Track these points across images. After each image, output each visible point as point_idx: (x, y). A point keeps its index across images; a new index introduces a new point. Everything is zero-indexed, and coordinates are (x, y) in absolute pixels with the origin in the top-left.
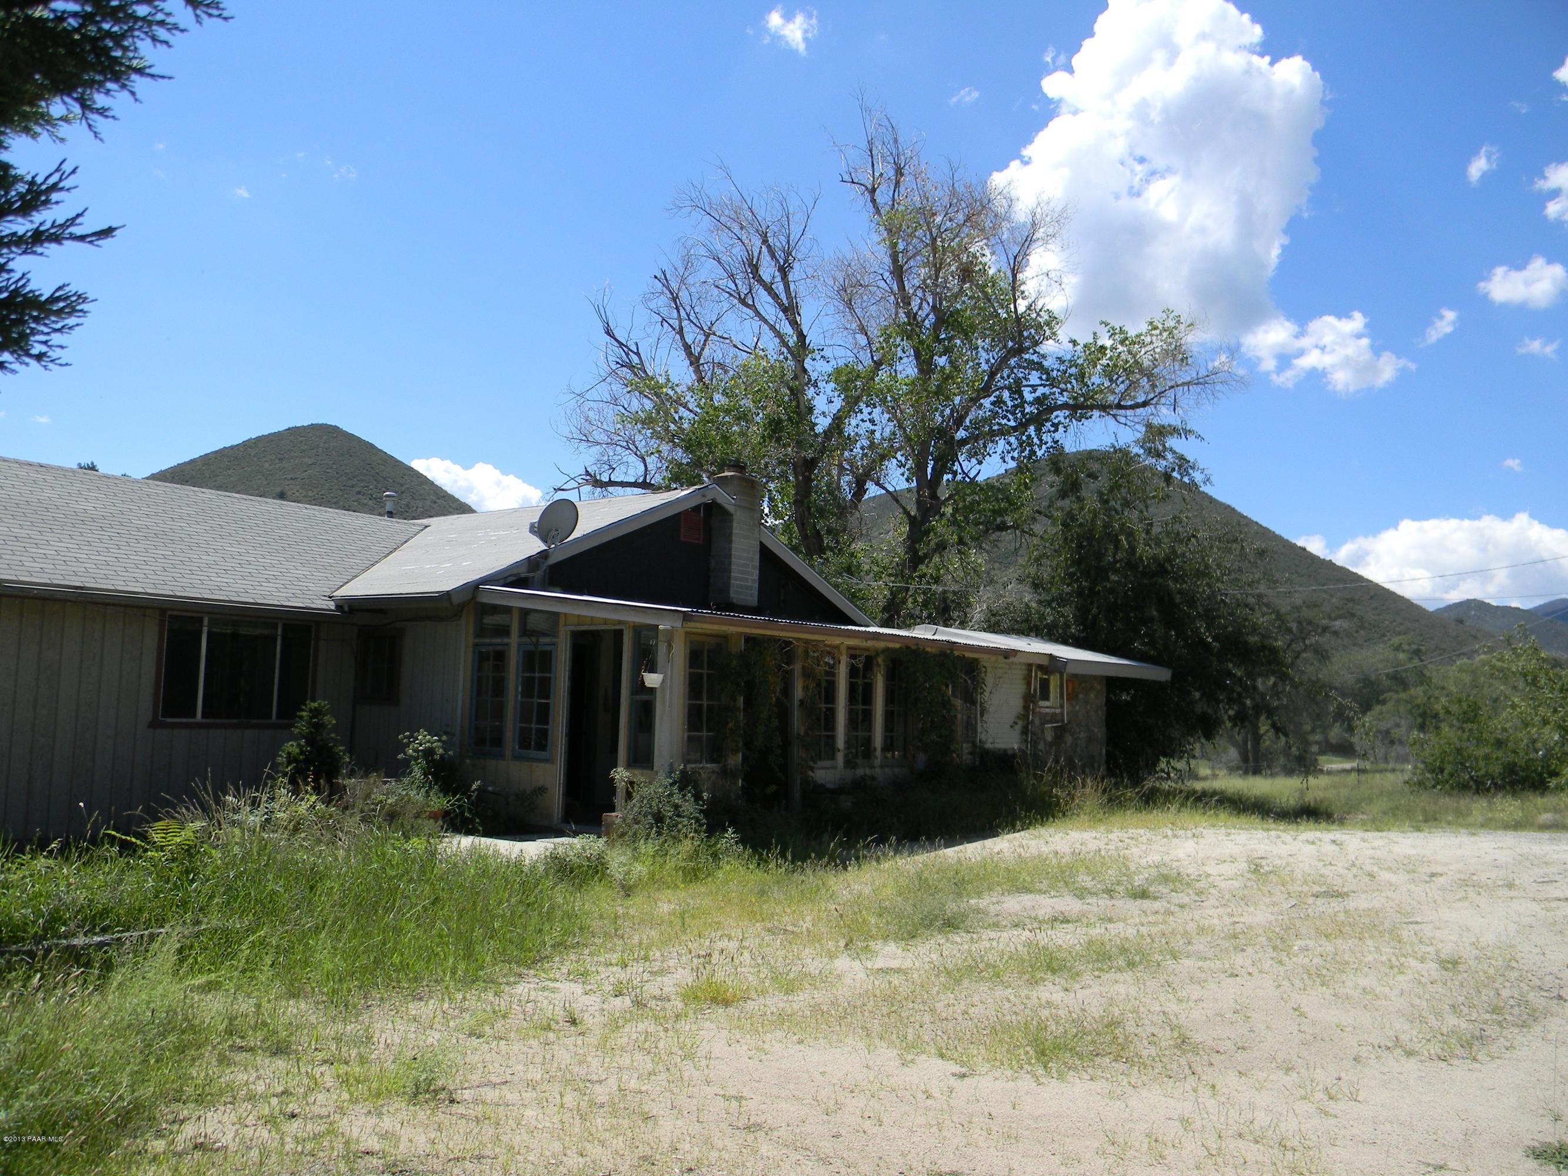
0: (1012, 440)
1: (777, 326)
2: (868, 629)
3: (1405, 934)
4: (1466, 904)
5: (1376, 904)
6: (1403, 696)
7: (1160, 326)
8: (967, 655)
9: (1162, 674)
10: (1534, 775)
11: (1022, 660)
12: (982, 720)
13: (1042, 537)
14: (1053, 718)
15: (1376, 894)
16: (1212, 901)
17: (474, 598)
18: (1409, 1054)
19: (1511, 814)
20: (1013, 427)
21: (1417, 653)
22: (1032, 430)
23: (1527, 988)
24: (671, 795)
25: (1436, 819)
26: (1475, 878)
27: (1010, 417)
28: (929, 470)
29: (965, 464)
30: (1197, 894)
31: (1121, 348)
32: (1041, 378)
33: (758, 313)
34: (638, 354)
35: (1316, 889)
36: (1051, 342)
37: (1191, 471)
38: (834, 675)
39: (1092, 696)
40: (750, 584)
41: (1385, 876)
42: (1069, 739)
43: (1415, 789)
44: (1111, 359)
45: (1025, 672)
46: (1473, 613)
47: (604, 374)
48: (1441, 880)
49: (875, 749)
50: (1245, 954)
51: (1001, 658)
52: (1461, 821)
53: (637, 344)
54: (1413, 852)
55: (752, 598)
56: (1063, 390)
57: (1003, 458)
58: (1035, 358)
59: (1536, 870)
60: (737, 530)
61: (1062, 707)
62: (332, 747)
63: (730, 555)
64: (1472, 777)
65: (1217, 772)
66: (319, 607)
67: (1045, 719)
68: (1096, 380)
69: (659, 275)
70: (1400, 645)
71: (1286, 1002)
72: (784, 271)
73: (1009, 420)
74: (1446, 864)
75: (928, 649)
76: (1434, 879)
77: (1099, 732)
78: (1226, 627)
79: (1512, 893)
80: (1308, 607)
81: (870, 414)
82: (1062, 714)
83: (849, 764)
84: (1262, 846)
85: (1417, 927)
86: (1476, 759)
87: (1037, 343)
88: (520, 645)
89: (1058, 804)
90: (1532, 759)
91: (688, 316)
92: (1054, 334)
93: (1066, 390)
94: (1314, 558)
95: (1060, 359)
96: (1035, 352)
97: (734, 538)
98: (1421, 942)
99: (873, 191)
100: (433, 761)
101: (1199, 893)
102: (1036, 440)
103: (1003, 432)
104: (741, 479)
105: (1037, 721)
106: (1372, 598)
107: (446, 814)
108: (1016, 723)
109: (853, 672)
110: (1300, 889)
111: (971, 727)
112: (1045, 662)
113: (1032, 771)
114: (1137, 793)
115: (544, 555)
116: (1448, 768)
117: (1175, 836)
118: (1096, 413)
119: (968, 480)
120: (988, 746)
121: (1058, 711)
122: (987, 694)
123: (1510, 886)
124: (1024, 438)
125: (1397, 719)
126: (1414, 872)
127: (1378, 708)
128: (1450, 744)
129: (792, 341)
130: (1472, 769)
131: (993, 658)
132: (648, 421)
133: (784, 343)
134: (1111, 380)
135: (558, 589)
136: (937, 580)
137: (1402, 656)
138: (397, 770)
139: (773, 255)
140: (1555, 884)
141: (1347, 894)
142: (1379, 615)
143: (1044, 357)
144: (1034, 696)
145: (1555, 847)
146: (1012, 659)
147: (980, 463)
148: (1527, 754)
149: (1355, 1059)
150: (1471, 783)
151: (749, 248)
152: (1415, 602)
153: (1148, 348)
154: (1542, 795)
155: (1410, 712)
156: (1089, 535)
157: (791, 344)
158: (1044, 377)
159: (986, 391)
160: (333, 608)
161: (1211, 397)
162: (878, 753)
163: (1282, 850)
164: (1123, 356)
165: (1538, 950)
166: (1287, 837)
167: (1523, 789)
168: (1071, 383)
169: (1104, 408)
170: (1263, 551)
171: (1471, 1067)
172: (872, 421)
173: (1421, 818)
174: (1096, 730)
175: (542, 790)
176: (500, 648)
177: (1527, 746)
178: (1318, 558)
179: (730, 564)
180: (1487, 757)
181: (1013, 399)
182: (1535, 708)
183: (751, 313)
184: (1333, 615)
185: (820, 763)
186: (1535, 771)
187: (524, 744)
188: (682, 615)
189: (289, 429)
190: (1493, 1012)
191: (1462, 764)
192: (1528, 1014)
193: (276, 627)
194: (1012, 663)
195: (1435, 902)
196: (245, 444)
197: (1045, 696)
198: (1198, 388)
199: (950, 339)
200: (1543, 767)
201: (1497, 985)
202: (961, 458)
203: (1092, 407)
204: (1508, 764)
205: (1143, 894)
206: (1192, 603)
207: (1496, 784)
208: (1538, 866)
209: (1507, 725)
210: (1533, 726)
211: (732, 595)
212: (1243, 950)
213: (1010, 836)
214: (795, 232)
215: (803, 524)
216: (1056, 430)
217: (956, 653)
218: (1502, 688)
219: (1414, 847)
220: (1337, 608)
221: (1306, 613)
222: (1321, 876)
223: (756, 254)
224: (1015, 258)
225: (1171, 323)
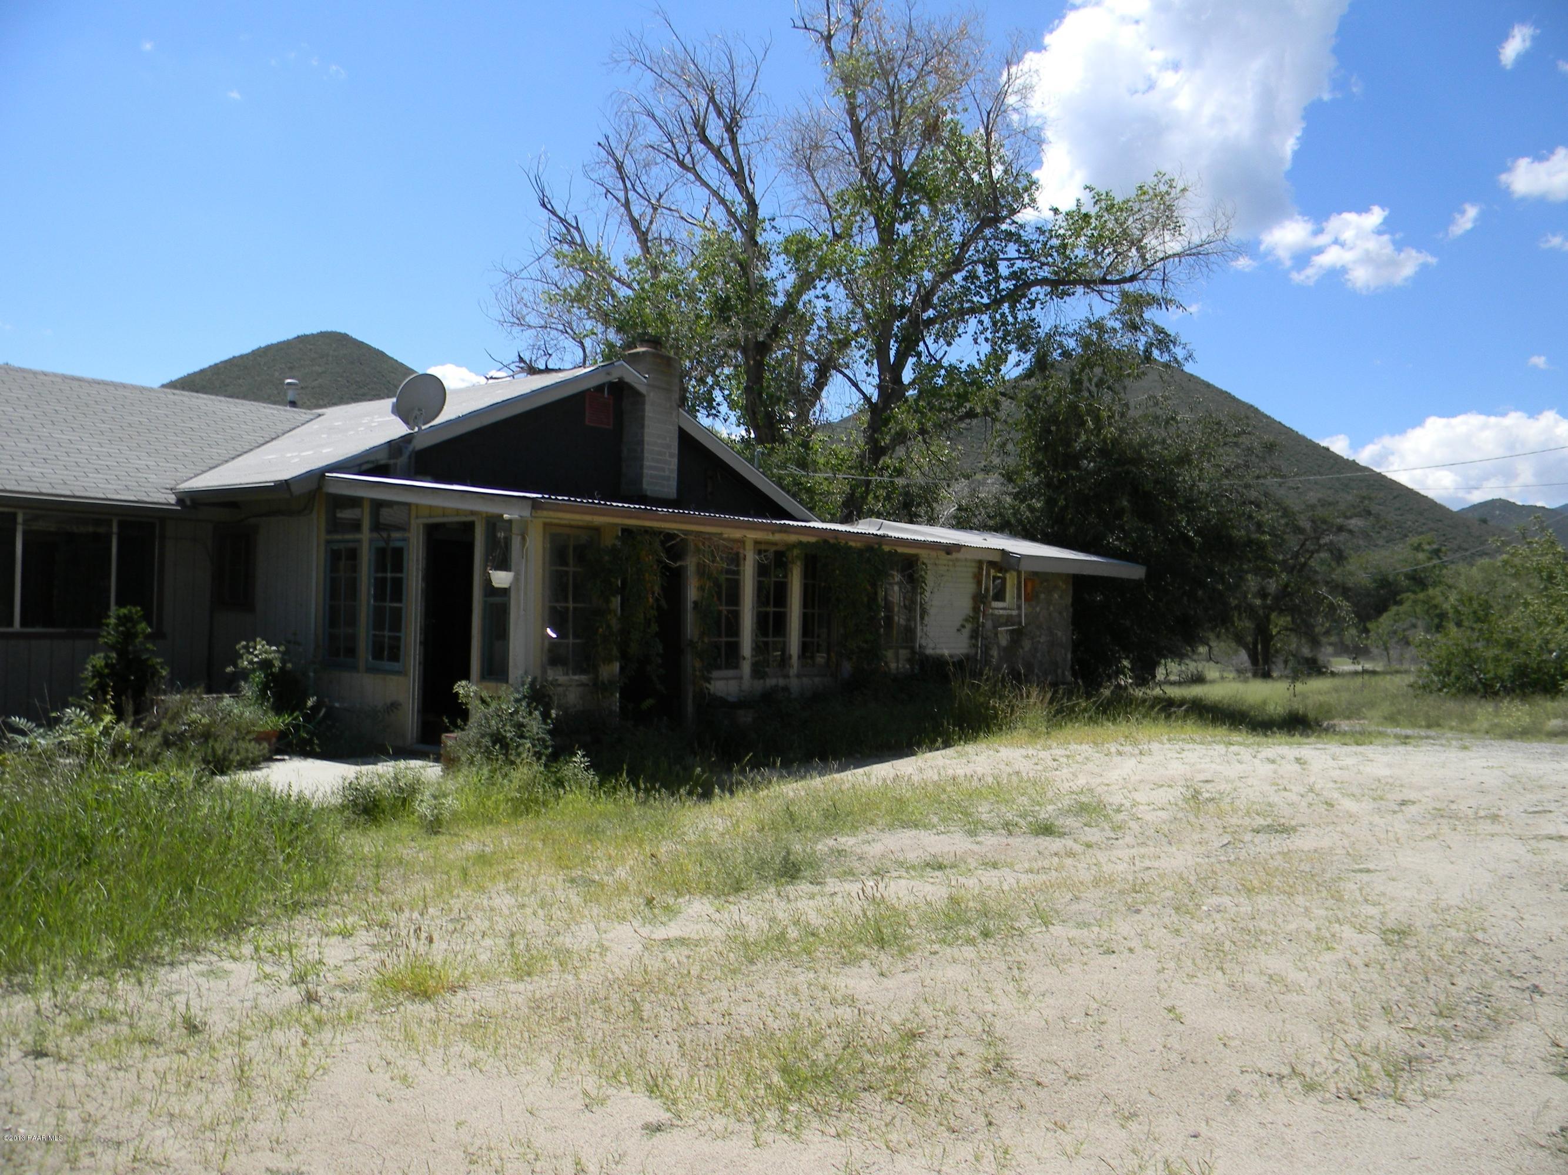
0: (985, 318)
1: (721, 193)
2: (808, 524)
3: (1350, 887)
4: (1433, 843)
5: (1326, 843)
6: (1421, 596)
7: (1151, 192)
8: (900, 550)
9: (1135, 572)
10: (1546, 677)
11: (969, 557)
12: (922, 623)
13: (1005, 422)
14: (1009, 620)
15: (1331, 828)
16: (1129, 839)
17: (319, 488)
18: (1310, 1088)
19: (1518, 719)
20: (986, 305)
21: (1437, 552)
22: (1006, 306)
23: (1492, 973)
24: (516, 712)
25: (1439, 725)
26: (1454, 806)
27: (983, 293)
28: (892, 353)
29: (933, 348)
30: (1113, 829)
31: (1106, 216)
32: (1019, 251)
33: (698, 177)
34: (577, 228)
35: (1261, 821)
36: (1029, 210)
37: (1172, 346)
38: (737, 573)
39: (1056, 596)
40: (667, 473)
41: (1349, 805)
42: (1027, 644)
43: (1419, 692)
44: (1095, 229)
45: (976, 570)
46: (1497, 512)
47: (541, 252)
48: (1411, 810)
49: (790, 657)
50: (1138, 917)
51: (942, 554)
52: (1466, 727)
53: (576, 218)
54: (1386, 772)
55: (670, 489)
56: (1043, 264)
57: (976, 341)
58: (1013, 229)
59: (1529, 796)
60: (649, 411)
61: (1019, 608)
62: (147, 659)
63: (643, 441)
64: (1480, 680)
65: (1225, 674)
66: (155, 500)
67: (998, 622)
68: (1079, 252)
69: (603, 142)
70: (1420, 545)
71: (1163, 997)
72: (731, 128)
73: (982, 297)
74: (1422, 789)
75: (852, 544)
76: (1403, 808)
77: (1064, 634)
78: (1209, 521)
79: (1497, 828)
80: (1322, 506)
81: (823, 289)
82: (1020, 616)
83: (758, 672)
84: (1213, 766)
85: (1365, 877)
86: (1485, 661)
87: (1013, 212)
88: (371, 541)
89: (996, 717)
90: (1545, 661)
91: (633, 186)
92: (1033, 200)
93: (1047, 264)
94: (1337, 459)
95: (1040, 230)
96: (1014, 222)
97: (647, 423)
98: (1366, 901)
99: (829, 38)
100: (272, 674)
101: (1117, 828)
102: (1010, 319)
103: (973, 310)
104: (653, 354)
105: (989, 624)
106: (1395, 498)
107: (282, 735)
108: (963, 626)
109: (762, 570)
110: (1239, 822)
111: (909, 633)
112: (997, 558)
113: (968, 680)
114: (1095, 703)
115: (406, 439)
116: (1456, 671)
117: (1120, 753)
118: (1080, 289)
119: (934, 362)
120: (929, 651)
121: (1015, 613)
122: (927, 594)
123: (1495, 818)
124: (998, 316)
125: (1414, 621)
126: (1382, 799)
127: (1394, 609)
128: (1457, 645)
129: (741, 208)
130: (1481, 671)
131: (934, 554)
132: (578, 299)
133: (732, 214)
134: (1096, 253)
135: (429, 478)
136: (899, 472)
137: (1421, 556)
138: (230, 685)
139: (720, 114)
140: (1548, 815)
141: (1294, 829)
142: (1402, 515)
143: (1022, 226)
144: (985, 596)
145: (1556, 766)
146: (955, 555)
147: (949, 344)
148: (1539, 655)
149: (1229, 1098)
150: (1479, 686)
151: (695, 108)
152: (1438, 501)
153: (1137, 216)
154: (1553, 699)
155: (1427, 612)
156: (1053, 419)
157: (739, 213)
158: (1022, 250)
159: (957, 264)
160: (173, 501)
161: (1204, 269)
162: (795, 660)
163: (1233, 770)
164: (1110, 225)
165: (1512, 914)
166: (1245, 753)
167: (1533, 693)
168: (1051, 256)
169: (1088, 283)
170: (1271, 445)
171: (1391, 1113)
172: (826, 297)
173: (1423, 723)
174: (1059, 634)
175: (394, 706)
176: (351, 545)
177: (1540, 646)
178: (1342, 458)
179: (642, 451)
180: (1497, 659)
181: (987, 274)
182: (1549, 606)
183: (691, 177)
184: (1348, 514)
185: (716, 674)
186: (1548, 673)
187: (378, 654)
188: (530, 502)
189: (298, 337)
190: (1441, 1014)
191: (1470, 666)
192: (1489, 1018)
193: (109, 523)
194: (957, 560)
195: (1397, 840)
196: (253, 352)
197: (1000, 596)
198: (1191, 259)
199: (913, 204)
200: (1556, 669)
201: (1452, 968)
202: (929, 341)
203: (1074, 283)
204: (1519, 666)
205: (1046, 830)
206: (1172, 494)
207: (1505, 687)
208: (1531, 791)
209: (1520, 624)
210: (1547, 624)
211: (645, 486)
212: (1138, 911)
213: (929, 755)
214: (743, 85)
215: (754, 413)
216: (1033, 307)
217: (886, 548)
218: (1514, 584)
219: (1389, 765)
220: (1353, 506)
221: (1320, 512)
222: (1269, 805)
223: (702, 114)
224: (989, 114)
225: (1163, 188)
